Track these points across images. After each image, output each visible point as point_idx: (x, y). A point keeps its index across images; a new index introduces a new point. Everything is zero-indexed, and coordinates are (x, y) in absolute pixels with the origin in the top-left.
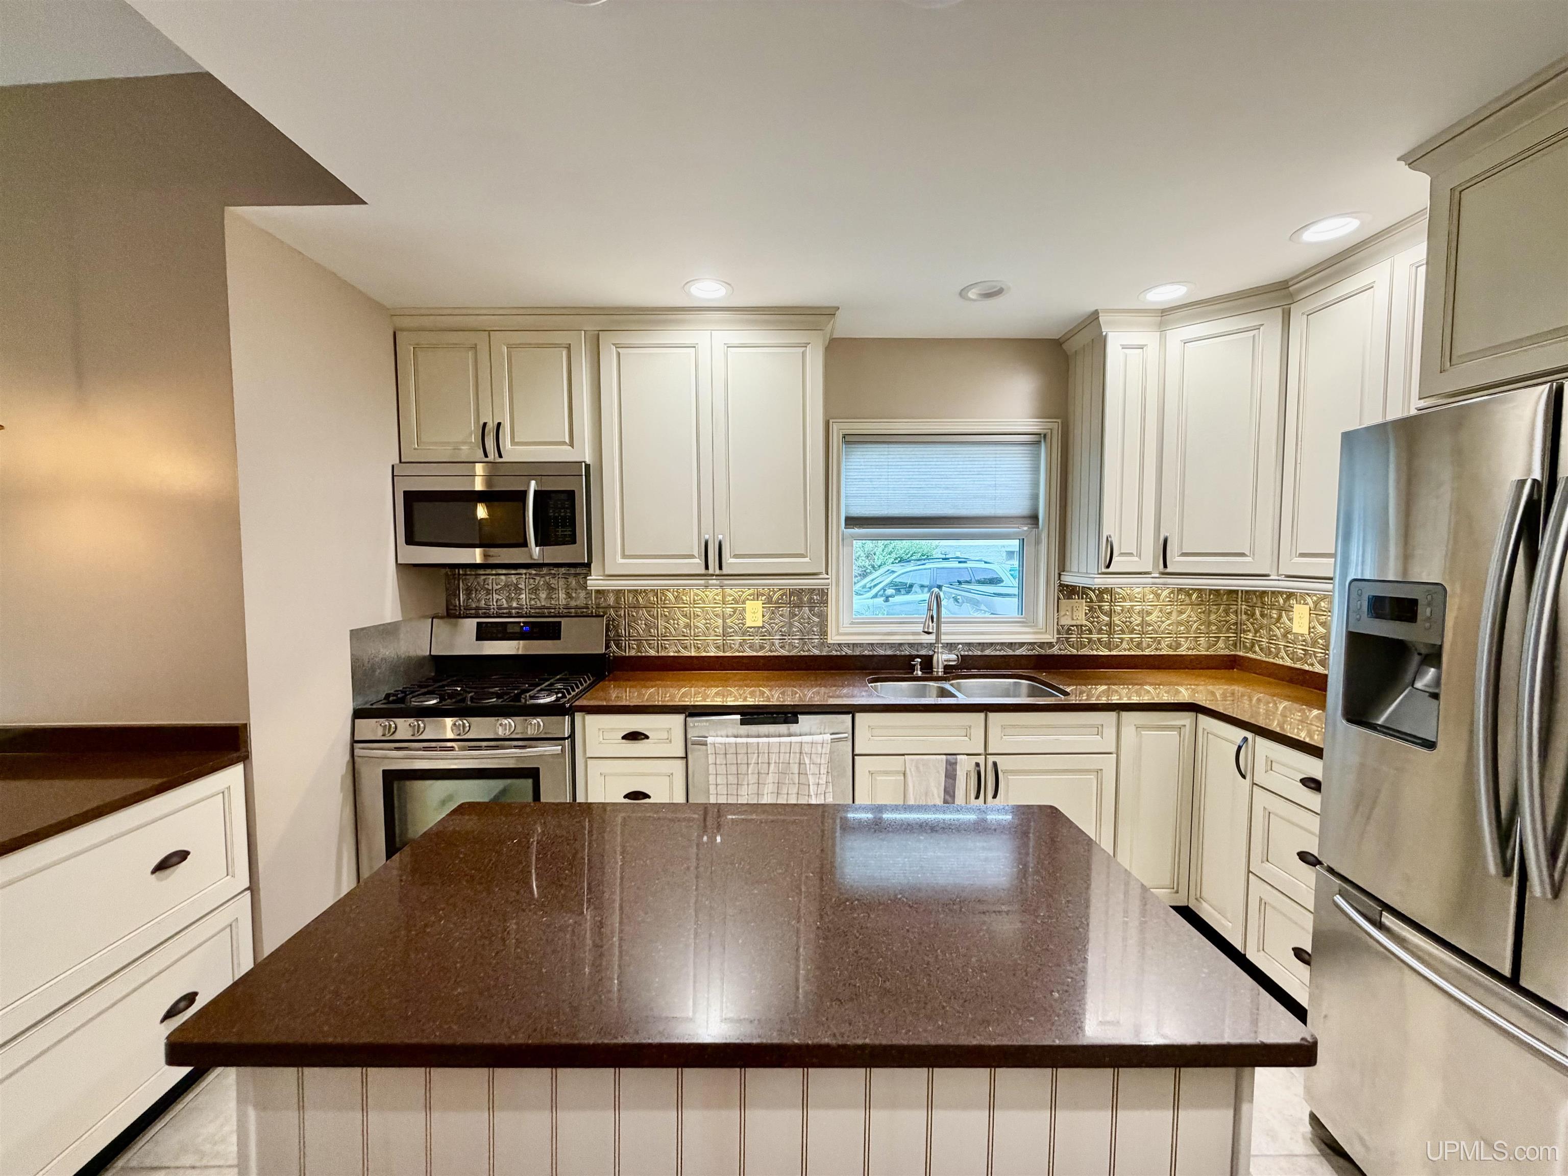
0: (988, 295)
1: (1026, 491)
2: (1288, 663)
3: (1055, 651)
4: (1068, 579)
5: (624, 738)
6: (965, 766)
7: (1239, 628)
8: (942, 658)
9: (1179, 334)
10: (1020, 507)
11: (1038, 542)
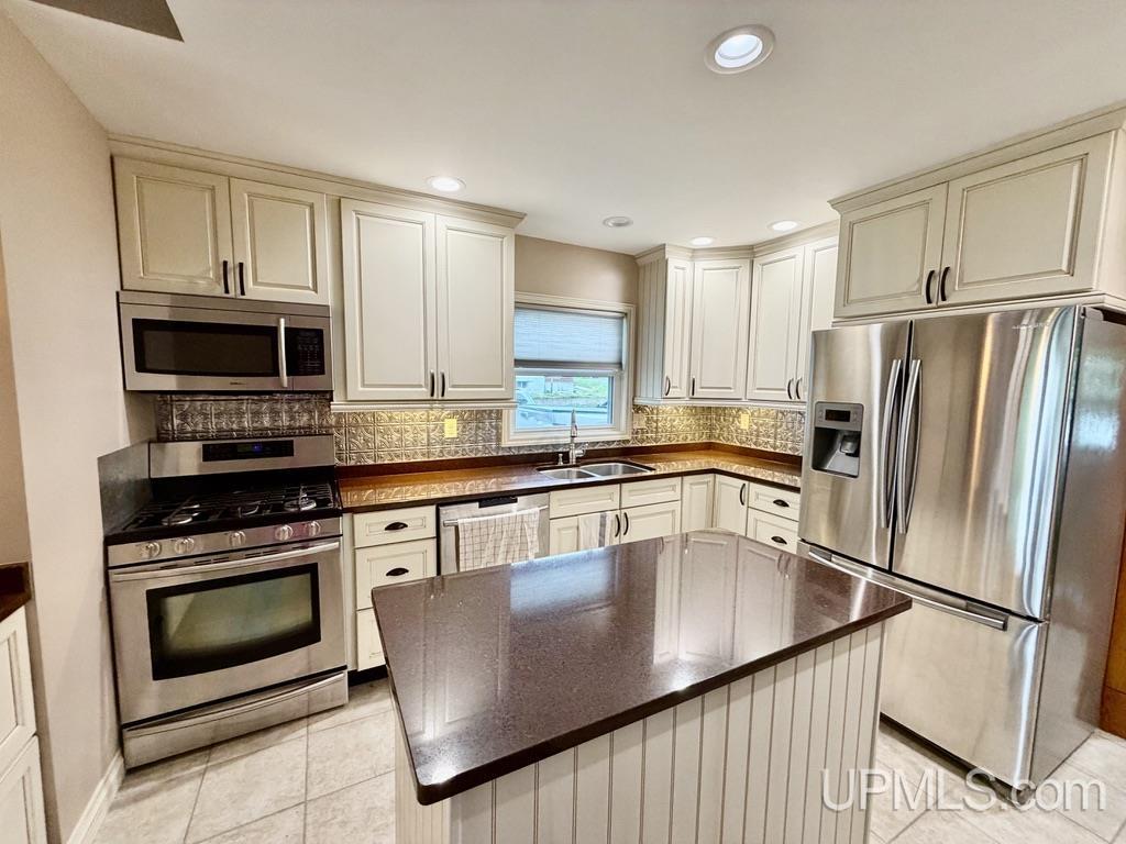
0: (619, 225)
1: (616, 348)
2: (738, 444)
3: (630, 445)
4: (639, 401)
5: (387, 529)
6: (610, 516)
7: (711, 428)
8: (575, 453)
9: (701, 264)
10: (611, 357)
11: (621, 378)
